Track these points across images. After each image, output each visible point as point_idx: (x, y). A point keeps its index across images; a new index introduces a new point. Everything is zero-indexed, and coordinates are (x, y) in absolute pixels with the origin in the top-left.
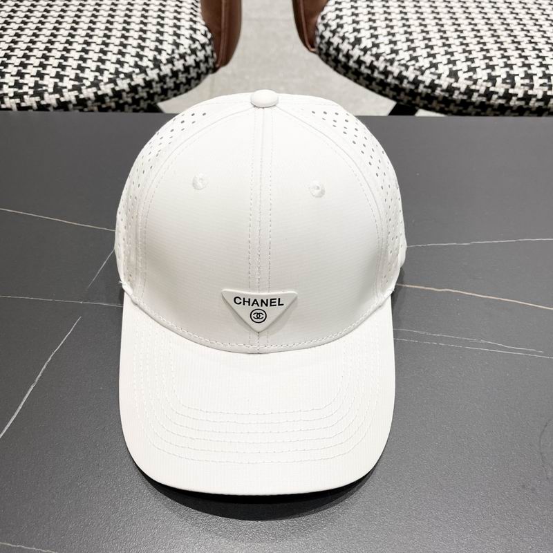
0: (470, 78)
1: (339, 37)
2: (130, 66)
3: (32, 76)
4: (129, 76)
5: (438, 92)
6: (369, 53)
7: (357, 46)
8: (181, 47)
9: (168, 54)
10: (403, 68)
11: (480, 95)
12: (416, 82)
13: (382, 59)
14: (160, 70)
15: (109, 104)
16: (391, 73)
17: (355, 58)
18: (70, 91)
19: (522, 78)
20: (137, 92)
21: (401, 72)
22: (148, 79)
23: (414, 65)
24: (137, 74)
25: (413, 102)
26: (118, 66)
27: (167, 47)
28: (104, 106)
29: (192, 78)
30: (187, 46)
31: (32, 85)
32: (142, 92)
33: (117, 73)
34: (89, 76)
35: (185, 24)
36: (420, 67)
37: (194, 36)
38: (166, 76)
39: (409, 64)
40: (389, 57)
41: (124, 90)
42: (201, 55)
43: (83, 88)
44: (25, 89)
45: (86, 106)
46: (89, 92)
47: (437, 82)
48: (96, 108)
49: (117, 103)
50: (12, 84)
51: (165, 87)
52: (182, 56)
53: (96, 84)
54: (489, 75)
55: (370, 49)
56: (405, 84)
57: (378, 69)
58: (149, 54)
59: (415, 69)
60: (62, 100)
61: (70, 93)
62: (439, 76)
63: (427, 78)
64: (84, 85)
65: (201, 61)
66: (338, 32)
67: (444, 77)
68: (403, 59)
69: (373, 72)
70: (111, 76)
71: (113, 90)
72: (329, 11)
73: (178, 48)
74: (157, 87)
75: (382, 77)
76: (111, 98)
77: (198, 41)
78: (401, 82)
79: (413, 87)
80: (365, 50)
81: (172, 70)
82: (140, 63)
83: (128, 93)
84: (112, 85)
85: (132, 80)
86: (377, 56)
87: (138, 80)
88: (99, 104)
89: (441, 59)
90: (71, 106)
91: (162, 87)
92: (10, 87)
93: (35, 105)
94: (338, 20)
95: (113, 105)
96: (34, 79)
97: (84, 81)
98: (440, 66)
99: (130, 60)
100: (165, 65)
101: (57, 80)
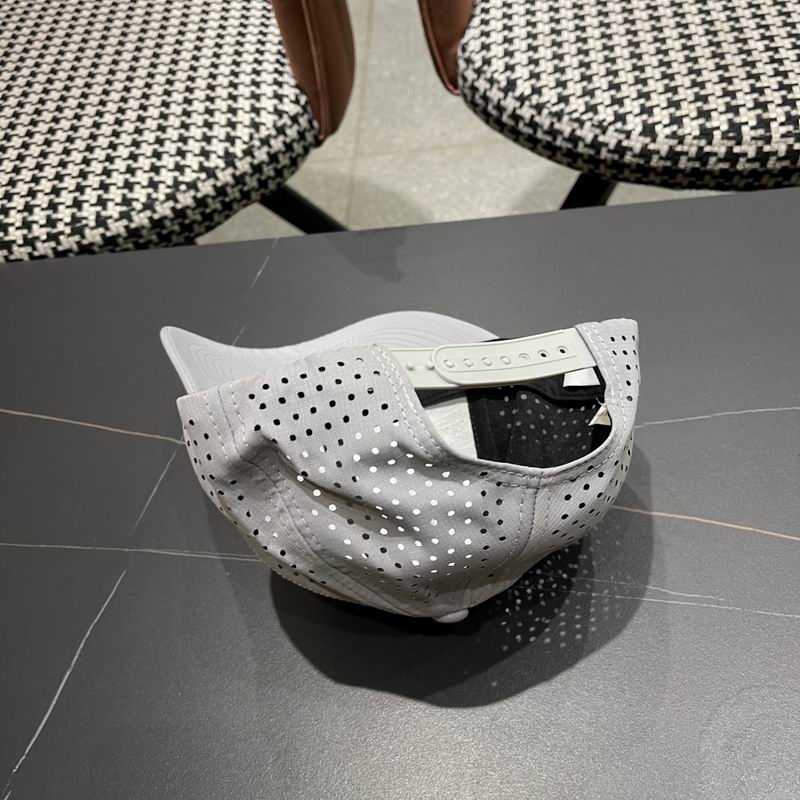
0: (674, 135)
1: (486, 79)
2: (194, 171)
3: (68, 207)
4: (192, 186)
5: (628, 158)
6: (527, 103)
7: (510, 94)
8: (262, 128)
9: (245, 143)
10: (576, 125)
11: (690, 160)
12: (596, 145)
13: (545, 112)
14: (235, 168)
15: (171, 229)
16: (560, 132)
17: (510, 110)
18: (116, 220)
19: (753, 128)
20: (206, 206)
21: (573, 131)
22: (219, 184)
23: (591, 119)
24: (204, 181)
25: (597, 171)
26: (177, 174)
27: (243, 132)
28: (164, 232)
29: (284, 167)
30: (270, 125)
31: (68, 220)
32: (214, 203)
33: (177, 184)
34: (140, 194)
35: (267, 90)
36: (601, 122)
37: (280, 107)
38: (244, 175)
39: (584, 117)
40: (555, 109)
41: (188, 207)
42: (292, 133)
43: (133, 213)
44: (60, 227)
45: (141, 237)
46: (141, 219)
47: (625, 143)
48: (154, 238)
49: (181, 225)
50: (43, 222)
51: (246, 188)
52: (265, 142)
53: (149, 205)
54: (702, 127)
55: (528, 98)
56: (581, 148)
57: (542, 127)
58: (218, 147)
59: (593, 125)
60: (108, 234)
61: (117, 224)
62: (628, 134)
63: (611, 138)
64: (134, 209)
65: (293, 141)
66: (484, 72)
67: (635, 135)
68: (576, 111)
69: (535, 131)
70: (169, 191)
71: (173, 209)
72: (472, 38)
73: (257, 130)
74: (233, 192)
75: (549, 139)
76: (172, 220)
77: (287, 113)
78: (576, 146)
79: (592, 152)
80: (522, 99)
81: (252, 165)
82: (206, 164)
83: (194, 209)
84: (171, 204)
85: (197, 190)
86: (539, 108)
87: (206, 188)
88: (158, 230)
89: (632, 106)
90: (120, 240)
91: (241, 191)
92: (42, 226)
93: (75, 247)
94: (484, 53)
95: (176, 228)
96: (69, 211)
97: (135, 204)
98: (629, 118)
99: (192, 161)
100: (241, 159)
101: (99, 208)
